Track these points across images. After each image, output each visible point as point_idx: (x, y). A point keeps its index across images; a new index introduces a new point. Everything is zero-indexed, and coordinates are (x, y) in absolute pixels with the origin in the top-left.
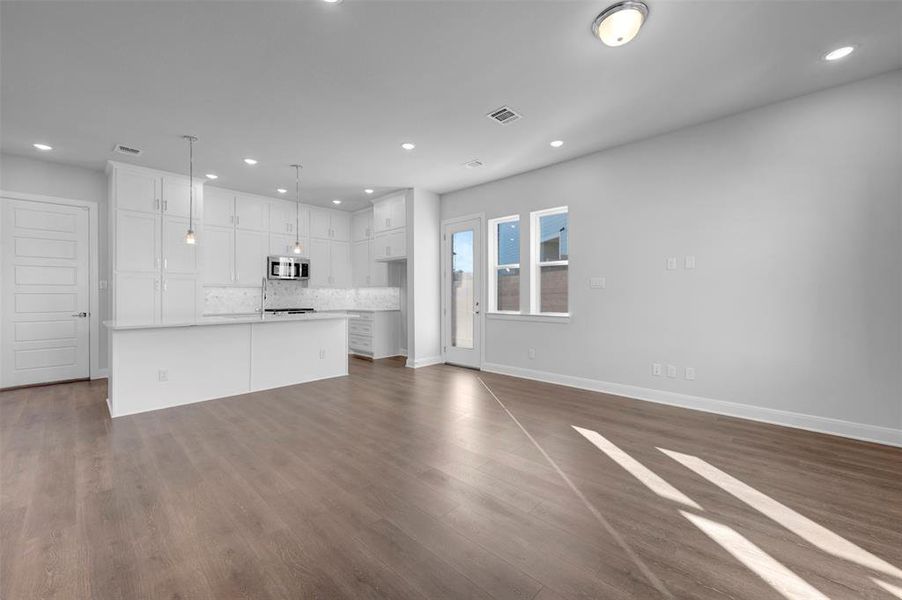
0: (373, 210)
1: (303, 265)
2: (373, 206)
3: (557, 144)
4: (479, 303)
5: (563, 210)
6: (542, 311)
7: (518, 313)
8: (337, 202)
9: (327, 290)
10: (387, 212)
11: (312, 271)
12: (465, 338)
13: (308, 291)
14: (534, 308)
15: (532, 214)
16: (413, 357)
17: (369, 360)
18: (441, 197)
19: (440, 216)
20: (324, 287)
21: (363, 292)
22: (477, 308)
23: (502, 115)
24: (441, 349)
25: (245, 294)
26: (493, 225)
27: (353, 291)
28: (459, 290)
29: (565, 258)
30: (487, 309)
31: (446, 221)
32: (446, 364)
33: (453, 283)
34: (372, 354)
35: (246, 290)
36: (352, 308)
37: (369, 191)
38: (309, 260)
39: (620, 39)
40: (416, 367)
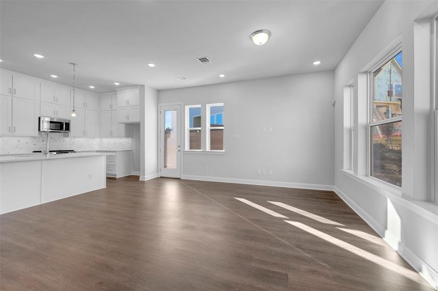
0: (117, 94)
1: (66, 123)
2: (116, 91)
3: (222, 76)
4: (180, 146)
5: (222, 104)
6: (211, 149)
7: (200, 150)
8: (92, 87)
9: (81, 139)
10: (127, 97)
11: (72, 126)
12: (172, 163)
13: (67, 140)
14: (208, 148)
15: (207, 105)
16: (144, 175)
17: (114, 179)
18: (159, 92)
19: (158, 101)
20: (79, 137)
21: (106, 141)
22: (179, 149)
23: (204, 60)
24: (158, 170)
25: (19, 141)
26: (187, 108)
27: (98, 140)
28: (168, 140)
29: (222, 126)
30: (184, 149)
31: (162, 105)
32: (161, 177)
33: (165, 136)
34: (115, 175)
35: (20, 139)
36: (98, 150)
37: (117, 84)
38: (70, 121)
39: (260, 43)
40: (145, 180)
